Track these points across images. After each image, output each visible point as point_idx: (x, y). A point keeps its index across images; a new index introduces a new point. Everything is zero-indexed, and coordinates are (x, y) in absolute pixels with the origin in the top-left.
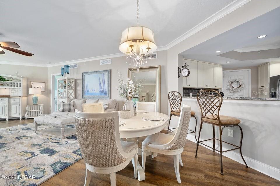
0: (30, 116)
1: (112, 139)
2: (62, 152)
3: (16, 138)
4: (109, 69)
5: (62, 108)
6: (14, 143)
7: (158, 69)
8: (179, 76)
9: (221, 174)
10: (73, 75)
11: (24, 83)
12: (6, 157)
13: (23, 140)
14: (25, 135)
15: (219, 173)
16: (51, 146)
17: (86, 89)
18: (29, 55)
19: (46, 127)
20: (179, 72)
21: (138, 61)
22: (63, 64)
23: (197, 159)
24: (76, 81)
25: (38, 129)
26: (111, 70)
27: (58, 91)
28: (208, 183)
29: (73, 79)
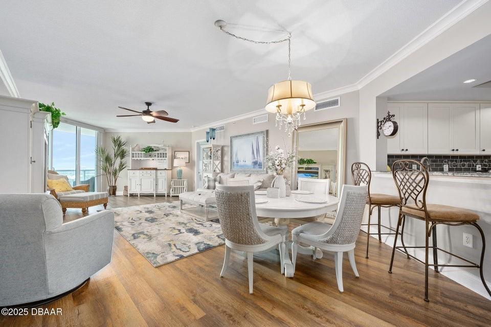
0: (175, 193)
1: (248, 214)
2: (206, 234)
3: (165, 214)
4: (264, 129)
5: (206, 185)
6: (163, 219)
7: (342, 125)
8: (378, 135)
9: (425, 301)
10: (220, 141)
11: (169, 154)
12: (159, 230)
13: (171, 217)
14: (171, 212)
15: (421, 298)
16: (196, 227)
17: (234, 160)
18: (175, 121)
19: (189, 206)
20: (378, 129)
21: (290, 123)
22: (207, 127)
23: (393, 275)
24: (223, 148)
25: (183, 208)
26: (267, 131)
27: (203, 162)
28: (390, 302)
29: (220, 146)
